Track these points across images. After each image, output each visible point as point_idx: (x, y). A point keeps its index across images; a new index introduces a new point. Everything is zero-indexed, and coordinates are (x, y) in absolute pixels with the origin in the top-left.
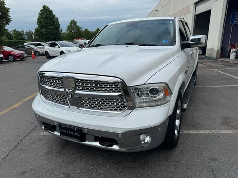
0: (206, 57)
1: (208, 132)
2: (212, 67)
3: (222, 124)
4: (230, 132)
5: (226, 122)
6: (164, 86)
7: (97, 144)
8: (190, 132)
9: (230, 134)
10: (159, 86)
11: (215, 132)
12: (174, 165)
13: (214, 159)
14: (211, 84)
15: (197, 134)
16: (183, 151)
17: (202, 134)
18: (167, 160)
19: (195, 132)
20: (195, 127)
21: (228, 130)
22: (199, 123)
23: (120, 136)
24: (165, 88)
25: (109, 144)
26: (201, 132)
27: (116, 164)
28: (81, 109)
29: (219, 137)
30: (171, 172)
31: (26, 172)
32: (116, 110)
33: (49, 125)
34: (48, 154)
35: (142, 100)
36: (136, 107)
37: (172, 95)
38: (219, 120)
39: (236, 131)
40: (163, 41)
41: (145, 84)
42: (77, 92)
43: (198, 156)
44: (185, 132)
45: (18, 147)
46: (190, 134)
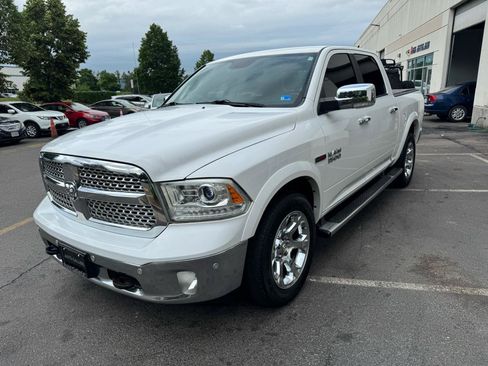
0: (471, 126)
1: (372, 284)
2: (472, 149)
3: (413, 270)
4: (420, 288)
5: (425, 269)
6: (227, 185)
7: (110, 283)
8: (335, 281)
9: (417, 291)
10: (216, 184)
11: (385, 285)
12: (263, 340)
13: (347, 338)
14: (446, 187)
15: (344, 286)
16: (296, 315)
17: (356, 287)
18: (253, 329)
19: (344, 282)
20: (351, 271)
21: (418, 282)
22: (364, 265)
23: (140, 272)
24: (229, 188)
25: (127, 284)
26: (358, 283)
27: (157, 327)
28: (91, 219)
29: (388, 295)
30: (248, 350)
31: (9, 322)
32: (141, 225)
36: (173, 221)
37: (251, 201)
38: (411, 262)
39: (433, 287)
40: (282, 98)
41: (185, 179)
42: (80, 189)
43: (320, 328)
44: (324, 280)
45: (17, 282)
46: (331, 285)
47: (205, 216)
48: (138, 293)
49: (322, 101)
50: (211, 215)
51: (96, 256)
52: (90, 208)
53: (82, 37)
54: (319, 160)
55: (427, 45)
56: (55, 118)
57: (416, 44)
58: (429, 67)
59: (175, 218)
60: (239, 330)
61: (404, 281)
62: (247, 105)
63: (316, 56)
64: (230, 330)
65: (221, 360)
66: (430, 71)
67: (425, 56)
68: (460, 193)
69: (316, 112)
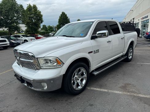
1: (106, 90)
3: (121, 87)
4: (120, 92)
7: (26, 85)
8: (95, 89)
9: (119, 94)
11: (110, 91)
12: (67, 104)
15: (97, 91)
16: (79, 98)
17: (101, 91)
19: (98, 89)
22: (106, 85)
26: (102, 90)
28: (23, 67)
29: (109, 94)
30: (62, 106)
34: (17, 88)
36: (41, 69)
37: (64, 64)
38: (121, 85)
39: (124, 93)
40: (81, 35)
41: (44, 57)
42: (20, 59)
43: (85, 102)
44: (92, 88)
47: (50, 67)
48: (33, 88)
49: (93, 35)
50: (52, 67)
51: (23, 77)
54: (89, 53)
55: (147, 17)
56: (32, 39)
57: (144, 16)
58: (148, 24)
59: (42, 68)
61: (116, 90)
63: (93, 22)
64: (59, 100)
66: (148, 25)
67: (147, 20)
68: (147, 65)
69: (90, 39)
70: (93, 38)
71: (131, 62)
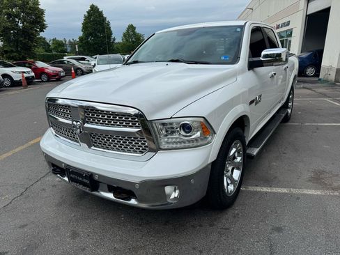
0: (320, 80)
1: (285, 191)
2: (325, 95)
3: (310, 180)
4: (319, 193)
5: (318, 179)
6: (201, 122)
7: (110, 196)
8: (258, 189)
9: (317, 195)
10: (193, 122)
11: (294, 191)
12: (219, 233)
13: (279, 230)
14: (314, 122)
15: (266, 193)
16: (238, 214)
17: (275, 193)
18: (211, 226)
19: (265, 189)
20: (267, 182)
21: (316, 189)
22: (276, 178)
23: (137, 186)
24: (202, 124)
25: (125, 196)
26: (275, 190)
27: (140, 225)
28: (93, 148)
29: (298, 198)
30: (212, 241)
31: (26, 225)
32: (135, 152)
33: (58, 168)
34: (59, 205)
35: (170, 140)
36: (161, 149)
37: (215, 133)
38: (307, 175)
39: (327, 192)
40: (223, 58)
41: (171, 118)
42: (86, 125)
43: (258, 223)
44: (251, 189)
45: (25, 194)
46: (257, 192)
47: (183, 145)
48: (133, 202)
49: (251, 60)
50: (187, 145)
51: (99, 175)
52: (92, 139)
53: (42, 12)
54: (251, 102)
55: (288, 24)
56: (24, 72)
57: (280, 23)
58: (289, 39)
59: (162, 147)
60: (201, 226)
61: (306, 188)
62: (196, 63)
63: (242, 27)
65: (194, 249)
66: (290, 42)
67: (287, 31)
68: (326, 126)
69: (247, 68)
70: (252, 66)
71: (290, 121)
